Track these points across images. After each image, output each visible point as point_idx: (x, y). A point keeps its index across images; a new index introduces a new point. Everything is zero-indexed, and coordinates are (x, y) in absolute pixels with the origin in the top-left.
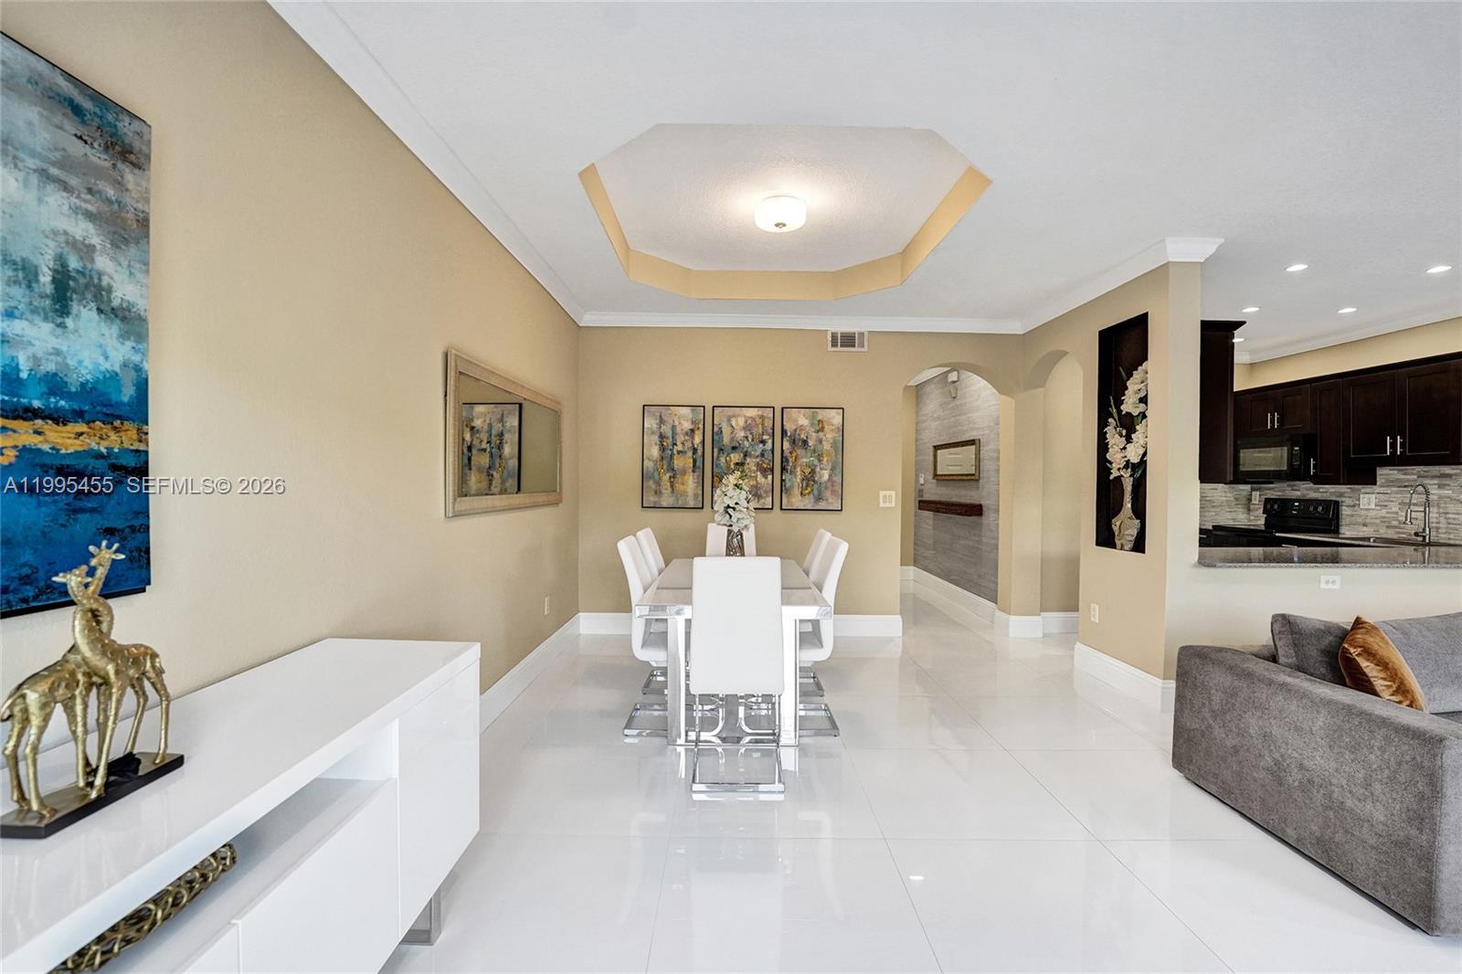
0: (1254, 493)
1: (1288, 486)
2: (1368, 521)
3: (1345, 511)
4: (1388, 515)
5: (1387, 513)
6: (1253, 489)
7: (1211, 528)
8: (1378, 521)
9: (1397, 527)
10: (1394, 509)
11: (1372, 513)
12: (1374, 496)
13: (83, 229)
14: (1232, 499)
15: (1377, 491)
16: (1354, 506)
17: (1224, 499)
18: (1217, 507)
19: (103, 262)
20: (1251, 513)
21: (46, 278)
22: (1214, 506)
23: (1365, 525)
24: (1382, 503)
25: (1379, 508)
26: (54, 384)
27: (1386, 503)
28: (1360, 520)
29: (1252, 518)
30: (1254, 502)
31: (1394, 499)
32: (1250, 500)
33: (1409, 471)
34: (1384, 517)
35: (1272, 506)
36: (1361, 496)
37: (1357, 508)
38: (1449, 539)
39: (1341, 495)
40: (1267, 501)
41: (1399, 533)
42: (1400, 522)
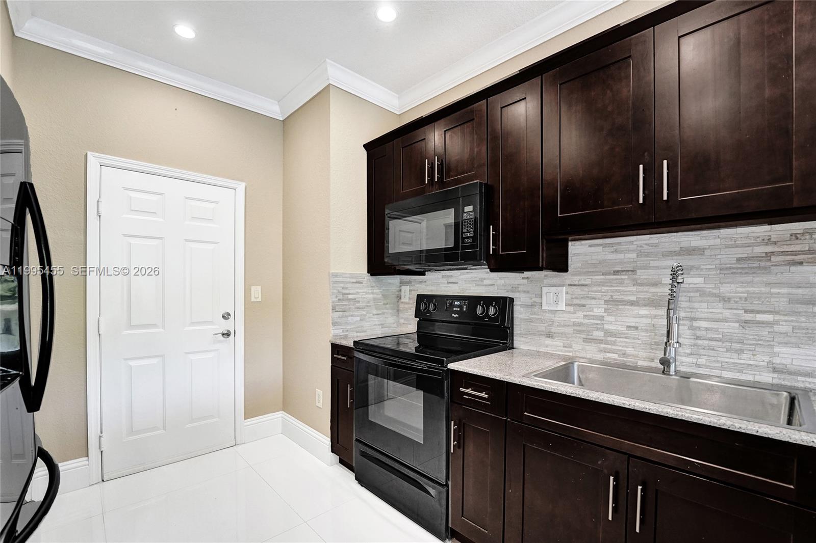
0: (403, 288)
1: (443, 277)
2: (554, 330)
3: (519, 313)
4: (586, 321)
5: (585, 317)
6: (402, 283)
7: (351, 345)
8: (569, 330)
9: (600, 341)
10: (599, 311)
11: (559, 318)
12: (564, 289)
14: (380, 296)
15: (568, 282)
16: (532, 305)
17: (371, 296)
18: (363, 308)
20: (401, 315)
22: (358, 308)
23: (549, 335)
24: (576, 302)
25: (571, 309)
27: (583, 302)
28: (542, 327)
29: (402, 321)
30: (403, 300)
31: (599, 295)
32: (399, 297)
33: (623, 247)
34: (580, 324)
35: (427, 307)
36: (545, 290)
37: (536, 309)
38: (698, 366)
39: (514, 289)
40: (421, 298)
41: (605, 351)
42: (607, 333)
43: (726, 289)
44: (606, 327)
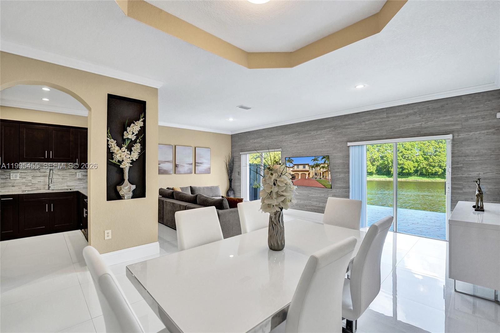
2: (15, 185)
4: (26, 181)
5: (26, 180)
9: (31, 186)
10: (29, 179)
11: (18, 181)
12: (19, 174)
15: (20, 172)
23: (13, 186)
24: (23, 177)
25: (21, 179)
27: (25, 177)
28: (10, 184)
31: (30, 175)
34: (24, 182)
36: (11, 174)
37: (8, 179)
38: (54, 188)
41: (32, 188)
42: (33, 184)
43: (59, 173)
44: (32, 182)
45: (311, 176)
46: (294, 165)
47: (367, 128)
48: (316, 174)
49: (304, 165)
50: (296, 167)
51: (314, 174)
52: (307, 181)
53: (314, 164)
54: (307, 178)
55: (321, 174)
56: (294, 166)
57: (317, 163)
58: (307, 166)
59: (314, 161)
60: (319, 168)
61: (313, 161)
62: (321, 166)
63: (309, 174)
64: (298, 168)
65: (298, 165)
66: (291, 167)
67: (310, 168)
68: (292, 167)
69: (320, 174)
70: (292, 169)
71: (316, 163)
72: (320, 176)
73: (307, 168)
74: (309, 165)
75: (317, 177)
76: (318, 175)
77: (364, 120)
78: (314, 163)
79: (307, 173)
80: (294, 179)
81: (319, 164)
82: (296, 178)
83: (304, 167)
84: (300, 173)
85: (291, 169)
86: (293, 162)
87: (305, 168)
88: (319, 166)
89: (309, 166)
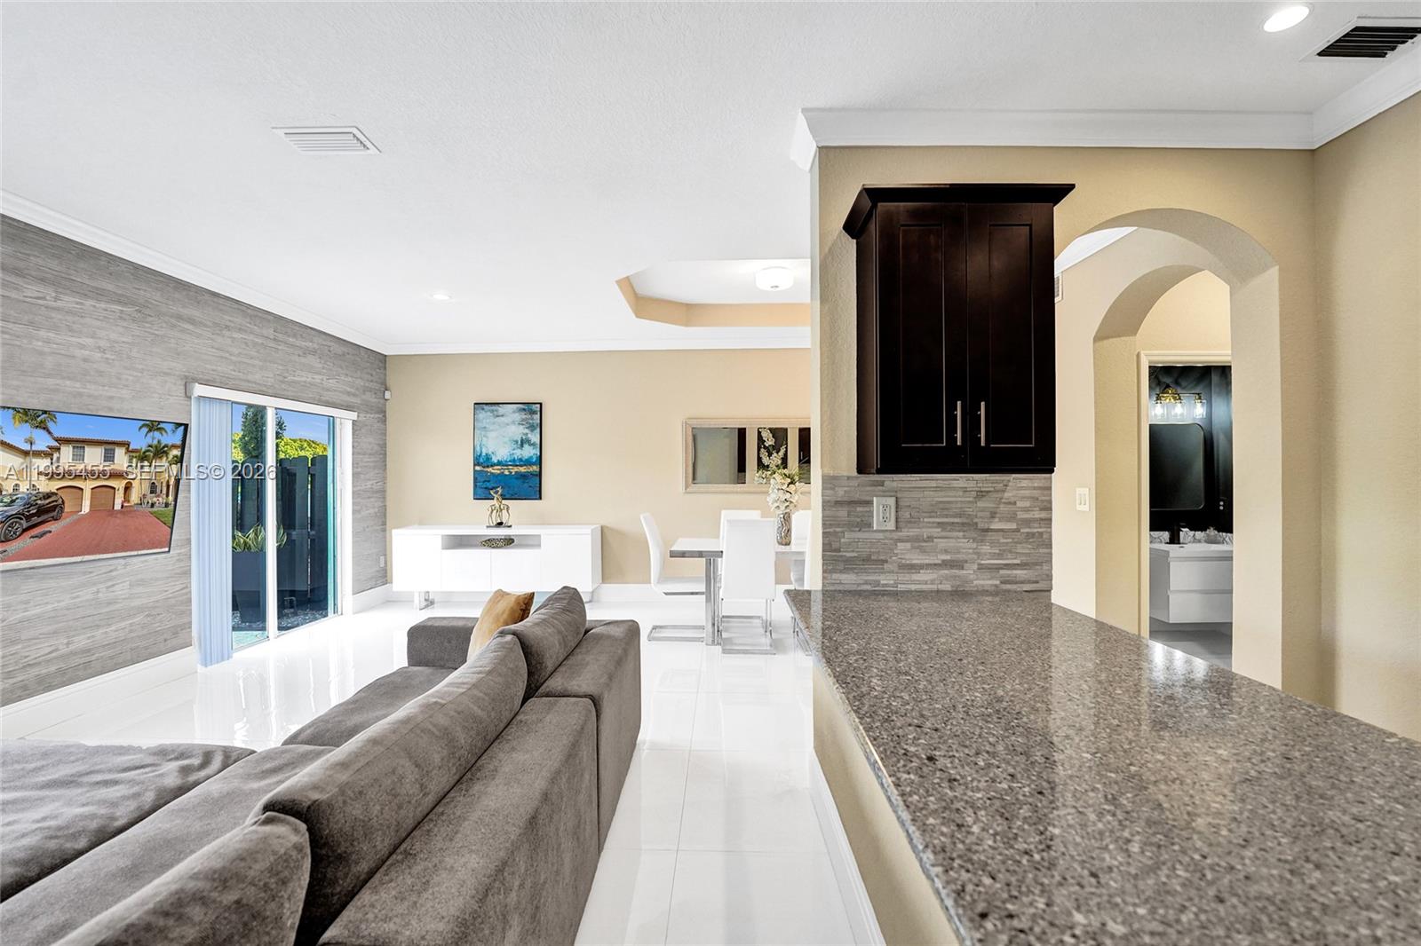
13: (527, 431)
19: (529, 436)
21: (519, 442)
26: (521, 460)
45: (134, 497)
46: (57, 440)
47: (236, 351)
48: (153, 489)
49: (109, 446)
50: (67, 453)
51: (146, 487)
52: (118, 521)
53: (150, 446)
54: (118, 507)
55: (171, 487)
56: (58, 449)
57: (159, 442)
58: (120, 453)
59: (150, 431)
60: (164, 462)
61: (145, 430)
62: (171, 457)
63: (127, 488)
64: (79, 457)
65: (80, 444)
66: (38, 454)
67: (134, 460)
68: (49, 454)
69: (168, 486)
70: (47, 462)
71: (155, 442)
72: (167, 495)
73: (121, 460)
74: (131, 448)
75: (155, 499)
76: (158, 491)
77: (228, 323)
78: (150, 442)
79: (119, 485)
80: (55, 519)
81: (166, 446)
82: (67, 509)
83: (109, 457)
84: (87, 486)
85: (42, 463)
86: (50, 425)
87: (112, 460)
88: (166, 453)
89: (128, 451)
